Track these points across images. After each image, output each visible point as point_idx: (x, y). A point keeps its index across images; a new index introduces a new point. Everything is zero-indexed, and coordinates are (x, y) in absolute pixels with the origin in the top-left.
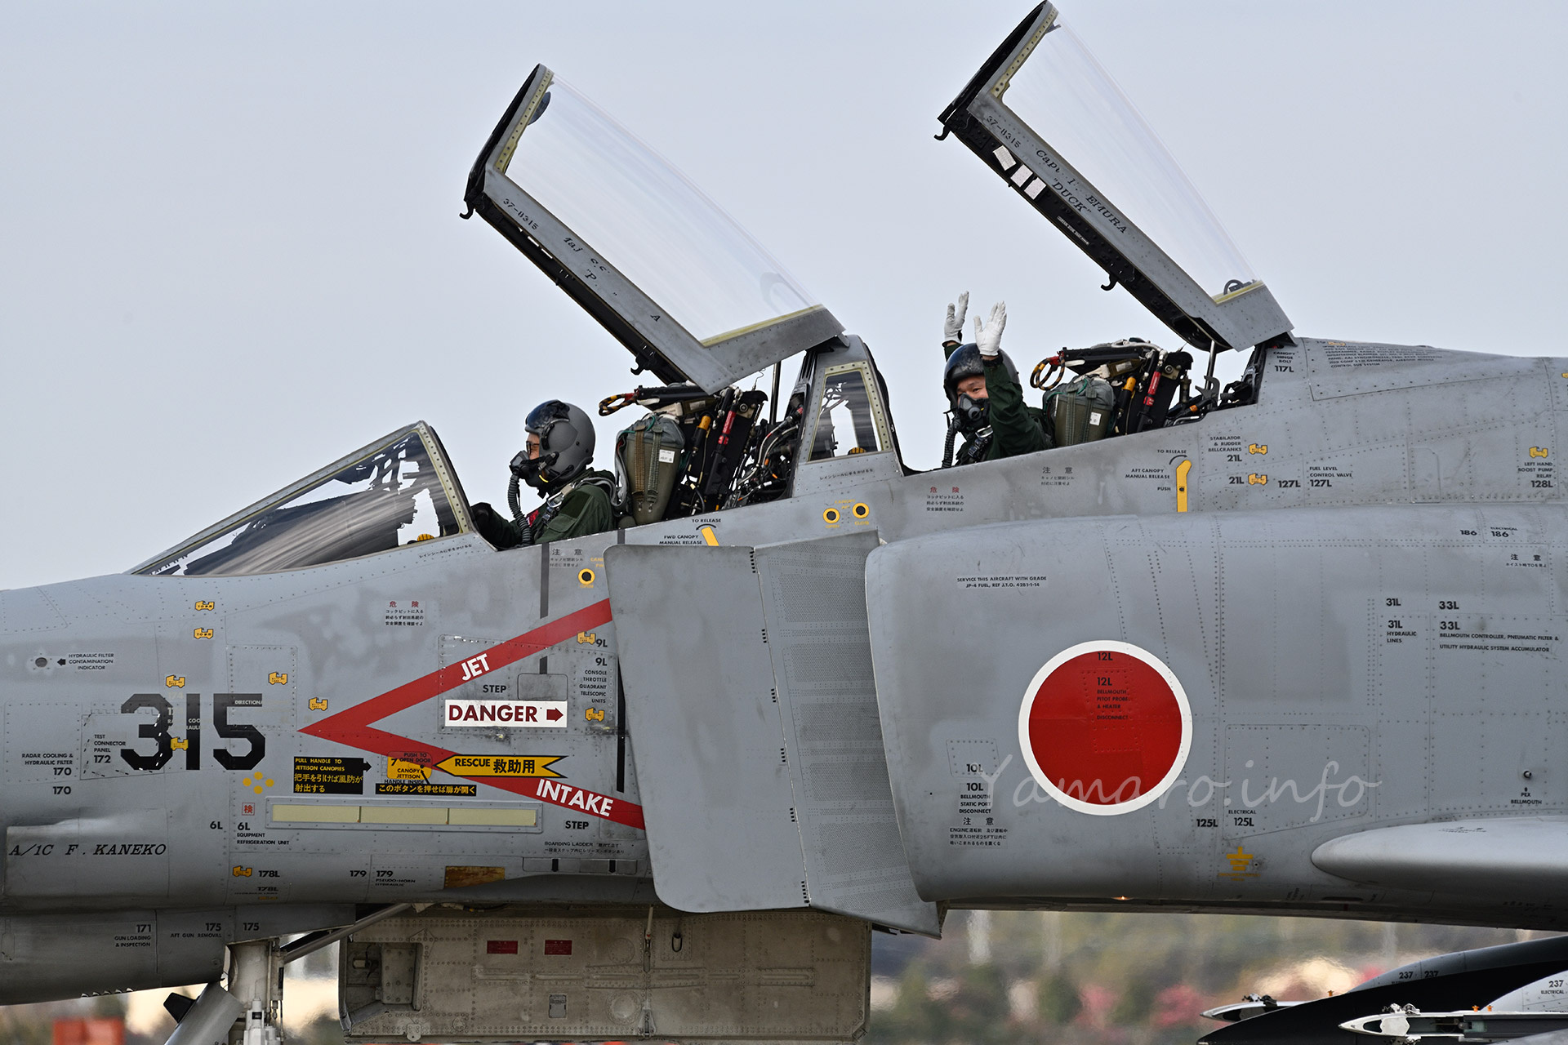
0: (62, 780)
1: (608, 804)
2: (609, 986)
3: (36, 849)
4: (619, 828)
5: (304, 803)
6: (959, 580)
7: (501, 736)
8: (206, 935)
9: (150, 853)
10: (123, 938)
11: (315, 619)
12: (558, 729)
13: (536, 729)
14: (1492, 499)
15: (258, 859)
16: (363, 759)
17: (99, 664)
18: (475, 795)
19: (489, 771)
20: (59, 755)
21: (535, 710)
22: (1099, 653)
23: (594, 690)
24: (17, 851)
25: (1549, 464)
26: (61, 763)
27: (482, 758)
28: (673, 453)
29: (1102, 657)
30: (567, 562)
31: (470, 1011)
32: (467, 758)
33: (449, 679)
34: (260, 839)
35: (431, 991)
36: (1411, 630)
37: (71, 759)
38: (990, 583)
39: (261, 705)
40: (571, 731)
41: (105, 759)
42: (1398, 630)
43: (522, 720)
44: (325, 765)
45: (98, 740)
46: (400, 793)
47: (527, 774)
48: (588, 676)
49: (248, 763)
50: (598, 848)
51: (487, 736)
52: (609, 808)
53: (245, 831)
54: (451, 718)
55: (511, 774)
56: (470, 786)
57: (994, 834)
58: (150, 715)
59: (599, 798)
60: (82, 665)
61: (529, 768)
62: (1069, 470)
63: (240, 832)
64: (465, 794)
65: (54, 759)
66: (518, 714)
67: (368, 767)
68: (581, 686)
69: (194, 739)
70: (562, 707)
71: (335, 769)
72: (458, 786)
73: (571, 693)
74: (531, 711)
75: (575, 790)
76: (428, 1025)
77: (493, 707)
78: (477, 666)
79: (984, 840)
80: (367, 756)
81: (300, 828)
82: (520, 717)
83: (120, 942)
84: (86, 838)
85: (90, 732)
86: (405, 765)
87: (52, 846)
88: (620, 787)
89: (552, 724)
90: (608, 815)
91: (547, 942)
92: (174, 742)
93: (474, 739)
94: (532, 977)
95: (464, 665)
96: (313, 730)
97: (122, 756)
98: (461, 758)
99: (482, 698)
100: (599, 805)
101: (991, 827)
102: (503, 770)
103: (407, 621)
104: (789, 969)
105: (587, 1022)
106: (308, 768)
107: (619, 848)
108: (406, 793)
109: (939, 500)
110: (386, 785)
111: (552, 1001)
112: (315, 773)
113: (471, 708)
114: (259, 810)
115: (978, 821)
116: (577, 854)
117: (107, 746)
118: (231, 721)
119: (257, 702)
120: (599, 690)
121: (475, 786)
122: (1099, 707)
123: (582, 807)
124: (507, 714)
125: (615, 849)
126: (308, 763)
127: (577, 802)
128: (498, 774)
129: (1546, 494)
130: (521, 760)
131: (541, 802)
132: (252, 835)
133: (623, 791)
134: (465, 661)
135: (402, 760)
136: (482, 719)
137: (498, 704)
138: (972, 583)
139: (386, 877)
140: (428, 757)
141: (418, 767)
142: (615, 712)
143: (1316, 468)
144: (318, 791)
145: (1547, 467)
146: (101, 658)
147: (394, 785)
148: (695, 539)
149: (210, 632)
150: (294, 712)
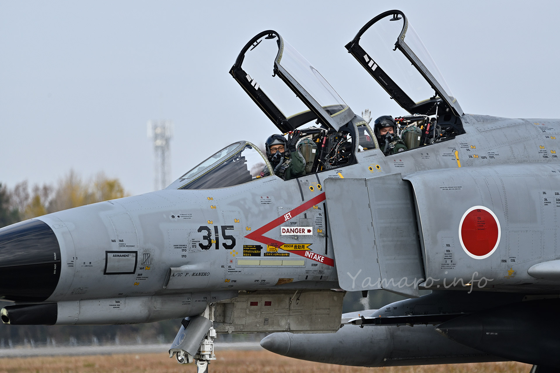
0: (184, 253)
1: (323, 258)
2: (280, 315)
3: (178, 274)
4: (325, 266)
5: (246, 259)
6: (441, 188)
7: (296, 238)
8: (203, 301)
9: (205, 275)
10: (184, 302)
11: (242, 202)
12: (310, 236)
13: (305, 236)
14: (535, 161)
15: (232, 277)
16: (260, 246)
17: (189, 217)
18: (289, 256)
19: (293, 249)
20: (183, 245)
21: (304, 229)
22: (477, 209)
23: (319, 223)
24: (173, 275)
25: (546, 151)
26: (183, 248)
27: (291, 245)
28: (315, 150)
29: (478, 211)
30: (305, 184)
31: (244, 324)
32: (287, 245)
33: (280, 221)
34: (234, 270)
35: (235, 318)
36: (550, 201)
37: (186, 247)
38: (448, 189)
39: (234, 229)
40: (314, 236)
41: (195, 247)
42: (547, 201)
43: (301, 233)
44: (251, 247)
45: (193, 241)
46: (270, 256)
47: (302, 249)
48: (317, 219)
49: (231, 247)
50: (319, 272)
51: (293, 238)
52: (323, 260)
53: (230, 268)
54: (283, 233)
55: (299, 249)
56: (288, 253)
57: (453, 265)
58: (205, 233)
59: (321, 256)
60: (184, 217)
61: (303, 247)
62: (427, 154)
63: (229, 268)
64: (287, 256)
65: (182, 247)
66: (300, 231)
67: (262, 248)
68: (316, 222)
69: (217, 239)
70: (311, 228)
71: (254, 248)
72: (285, 253)
73: (313, 224)
74: (303, 230)
75: (315, 254)
76: (234, 328)
77: (294, 229)
78: (288, 216)
79: (450, 267)
80: (262, 245)
81: (244, 267)
82: (301, 232)
83: (183, 303)
84: (190, 271)
85: (191, 238)
86: (271, 247)
87: (182, 274)
88: (326, 253)
89: (309, 234)
90: (322, 262)
91: (265, 302)
92: (212, 241)
93: (289, 239)
94: (261, 313)
95: (285, 216)
96: (247, 237)
97: (199, 245)
98: (286, 245)
99: (290, 226)
100: (321, 258)
101: (452, 263)
102: (297, 248)
103: (267, 202)
104: (324, 309)
105: (273, 326)
106: (247, 248)
107: (324, 272)
108: (272, 256)
109: (397, 164)
110: (267, 253)
111: (265, 320)
112: (249, 250)
113: (288, 229)
114: (234, 261)
115: (449, 261)
116: (313, 274)
117: (195, 242)
118: (227, 234)
119: (233, 228)
120: (320, 223)
121: (289, 253)
122: (478, 226)
123: (316, 259)
124: (297, 231)
125: (323, 272)
126: (247, 247)
127: (315, 258)
128: (295, 250)
129: (547, 160)
130: (301, 245)
131: (306, 258)
132: (232, 269)
133: (327, 254)
134: (285, 215)
135: (271, 245)
136: (291, 233)
137: (295, 228)
138: (444, 189)
139: (263, 282)
140: (277, 245)
141: (275, 248)
142: (324, 230)
143: (489, 153)
144: (249, 256)
145: (545, 152)
146: (189, 215)
147: (269, 253)
148: (337, 177)
149: (215, 207)
150: (242, 231)
